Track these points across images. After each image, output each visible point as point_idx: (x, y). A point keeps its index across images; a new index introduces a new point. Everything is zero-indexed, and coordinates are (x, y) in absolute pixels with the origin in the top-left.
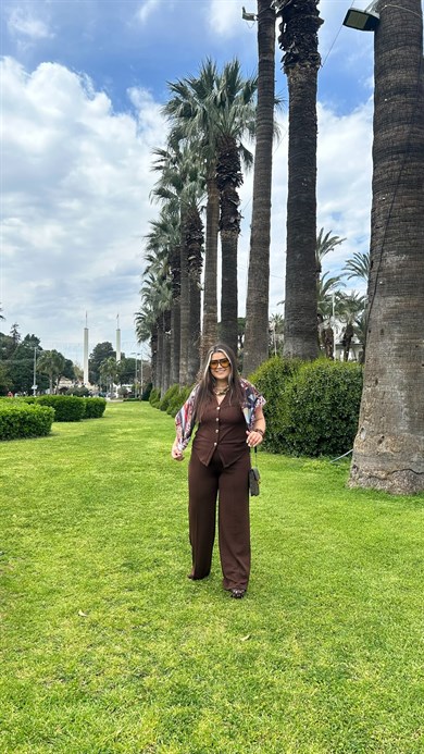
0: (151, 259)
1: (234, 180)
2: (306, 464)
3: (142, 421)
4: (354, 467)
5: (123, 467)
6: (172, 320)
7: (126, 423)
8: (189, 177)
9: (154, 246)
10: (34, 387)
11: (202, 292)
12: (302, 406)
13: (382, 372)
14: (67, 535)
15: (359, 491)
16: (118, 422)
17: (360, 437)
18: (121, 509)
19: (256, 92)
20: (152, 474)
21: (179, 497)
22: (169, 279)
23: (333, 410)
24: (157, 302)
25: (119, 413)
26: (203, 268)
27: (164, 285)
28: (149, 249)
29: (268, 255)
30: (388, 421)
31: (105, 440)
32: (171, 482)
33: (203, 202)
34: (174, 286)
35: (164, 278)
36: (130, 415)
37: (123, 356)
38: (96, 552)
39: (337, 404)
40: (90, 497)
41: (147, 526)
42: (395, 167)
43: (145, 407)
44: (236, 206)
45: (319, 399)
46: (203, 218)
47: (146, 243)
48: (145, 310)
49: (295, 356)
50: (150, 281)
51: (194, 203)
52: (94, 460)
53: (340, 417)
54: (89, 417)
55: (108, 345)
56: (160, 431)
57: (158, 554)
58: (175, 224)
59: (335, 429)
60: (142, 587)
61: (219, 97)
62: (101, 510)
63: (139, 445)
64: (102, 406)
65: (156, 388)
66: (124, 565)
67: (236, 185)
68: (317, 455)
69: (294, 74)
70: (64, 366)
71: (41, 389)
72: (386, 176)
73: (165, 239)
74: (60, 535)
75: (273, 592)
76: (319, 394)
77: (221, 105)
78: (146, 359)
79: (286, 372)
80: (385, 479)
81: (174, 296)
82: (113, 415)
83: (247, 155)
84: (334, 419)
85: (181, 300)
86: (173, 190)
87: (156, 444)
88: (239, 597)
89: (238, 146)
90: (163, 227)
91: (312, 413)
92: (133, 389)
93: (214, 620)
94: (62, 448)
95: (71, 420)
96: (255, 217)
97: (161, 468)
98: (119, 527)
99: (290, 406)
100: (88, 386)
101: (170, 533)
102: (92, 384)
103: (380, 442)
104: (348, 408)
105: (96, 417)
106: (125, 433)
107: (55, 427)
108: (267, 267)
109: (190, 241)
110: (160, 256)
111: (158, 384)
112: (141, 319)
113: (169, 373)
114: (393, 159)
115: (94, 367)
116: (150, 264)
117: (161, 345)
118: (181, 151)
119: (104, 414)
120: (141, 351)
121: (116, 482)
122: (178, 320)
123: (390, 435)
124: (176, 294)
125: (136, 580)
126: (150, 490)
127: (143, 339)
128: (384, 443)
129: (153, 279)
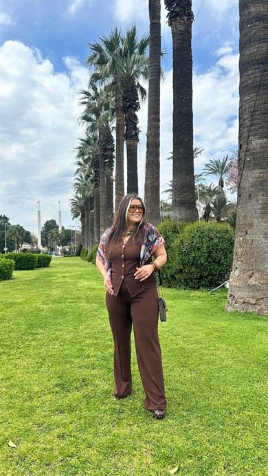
0: (80, 164)
1: (134, 106)
2: (192, 295)
3: (76, 269)
4: (231, 296)
5: (61, 300)
6: (95, 203)
7: (65, 270)
8: (103, 108)
9: (82, 154)
10: (6, 249)
11: (114, 183)
12: (187, 254)
13: (251, 225)
14: (11, 357)
15: (236, 314)
16: (59, 269)
17: (234, 274)
18: (58, 333)
19: (148, 47)
20: (82, 304)
21: (102, 322)
22: (92, 177)
23: (209, 256)
24: (84, 191)
25: (60, 264)
26: (114, 168)
27: (89, 180)
28: (79, 156)
29: (159, 154)
30: (256, 261)
31: (50, 281)
32: (96, 310)
33: (113, 124)
34: (96, 181)
35: (88, 176)
36: (68, 265)
37: (63, 228)
38: (33, 373)
39: (211, 252)
40: (34, 323)
41: (77, 347)
42: (257, 75)
43: (78, 260)
44: (136, 124)
45: (199, 249)
46: (114, 134)
47: (77, 152)
48: (77, 198)
49: (180, 220)
50: (80, 178)
51: (107, 125)
52: (40, 296)
53: (214, 261)
54: (40, 267)
55: (53, 222)
56: (88, 274)
57: (86, 373)
58: (95, 140)
59: (211, 269)
60: (71, 409)
61: (123, 49)
62: (42, 333)
63: (73, 284)
64: (49, 259)
65: (85, 247)
66: (57, 386)
67: (136, 110)
68: (198, 288)
69: (176, 25)
70: (24, 235)
71: (10, 250)
72: (250, 81)
73: (89, 149)
74: (5, 358)
75: (190, 410)
76: (199, 245)
77: (124, 55)
78: (78, 230)
79: (175, 231)
80: (255, 304)
81: (95, 187)
82: (56, 266)
83: (143, 91)
84: (210, 262)
85: (100, 189)
86: (94, 117)
87: (85, 283)
88: (161, 418)
89: (136, 84)
90: (88, 142)
91: (194, 259)
92: (70, 249)
93: (140, 447)
94: (18, 287)
95: (28, 269)
96: (149, 128)
97: (88, 300)
98: (55, 348)
99: (179, 254)
100: (41, 248)
101: (95, 353)
102: (44, 247)
103: (251, 277)
104: (219, 255)
105: (45, 267)
106: (64, 277)
107: (15, 273)
108: (158, 162)
109: (105, 150)
110: (86, 161)
111: (86, 245)
112: (74, 203)
113: (93, 237)
114: (255, 69)
115: (44, 236)
116: (79, 167)
117: (88, 220)
118: (99, 91)
119: (50, 265)
120: (74, 225)
121: (55, 311)
122: (98, 203)
123: (258, 271)
124: (97, 186)
125: (66, 401)
126: (80, 317)
127: (76, 216)
128: (253, 277)
129: (81, 177)
